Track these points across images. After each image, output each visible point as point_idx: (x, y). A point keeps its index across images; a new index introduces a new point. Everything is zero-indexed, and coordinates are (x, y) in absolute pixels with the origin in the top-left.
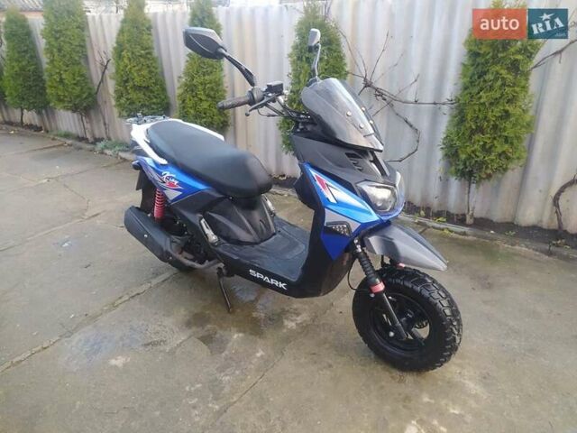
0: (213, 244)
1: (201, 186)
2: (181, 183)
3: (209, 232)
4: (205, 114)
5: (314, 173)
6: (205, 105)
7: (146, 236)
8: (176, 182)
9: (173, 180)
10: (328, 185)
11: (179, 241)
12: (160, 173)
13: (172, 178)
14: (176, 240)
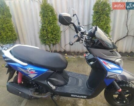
0: (54, 90)
1: (45, 70)
2: (36, 71)
3: (52, 86)
4: (10, 36)
5: (101, 60)
6: (9, 34)
7: (20, 93)
8: (34, 71)
9: (33, 71)
10: (107, 64)
11: (33, 90)
12: (26, 69)
13: (32, 70)
14: (32, 90)
